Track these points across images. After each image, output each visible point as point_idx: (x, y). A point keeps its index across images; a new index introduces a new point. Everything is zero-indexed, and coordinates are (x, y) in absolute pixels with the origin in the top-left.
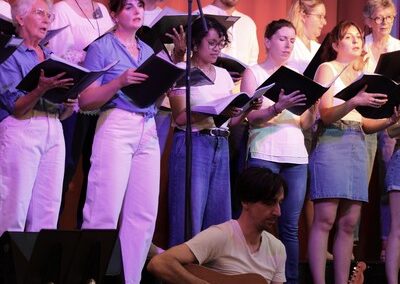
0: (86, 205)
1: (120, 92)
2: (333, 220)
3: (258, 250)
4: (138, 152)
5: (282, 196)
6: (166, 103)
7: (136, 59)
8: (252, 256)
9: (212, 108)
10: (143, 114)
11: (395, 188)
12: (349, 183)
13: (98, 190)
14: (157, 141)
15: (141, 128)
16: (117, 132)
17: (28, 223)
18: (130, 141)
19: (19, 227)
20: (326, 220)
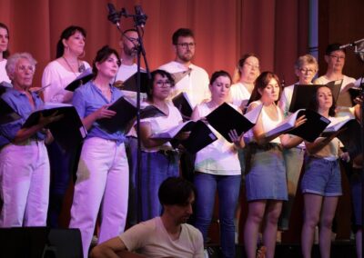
0: (73, 207)
1: (96, 124)
2: (262, 214)
3: (178, 238)
4: (112, 168)
5: (193, 199)
6: (133, 132)
7: (109, 99)
8: (174, 243)
9: (167, 134)
10: (115, 140)
11: (308, 191)
12: (275, 188)
13: (82, 197)
14: (127, 160)
15: (114, 152)
16: (96, 155)
17: (25, 220)
18: (106, 161)
19: (18, 223)
20: (257, 215)
